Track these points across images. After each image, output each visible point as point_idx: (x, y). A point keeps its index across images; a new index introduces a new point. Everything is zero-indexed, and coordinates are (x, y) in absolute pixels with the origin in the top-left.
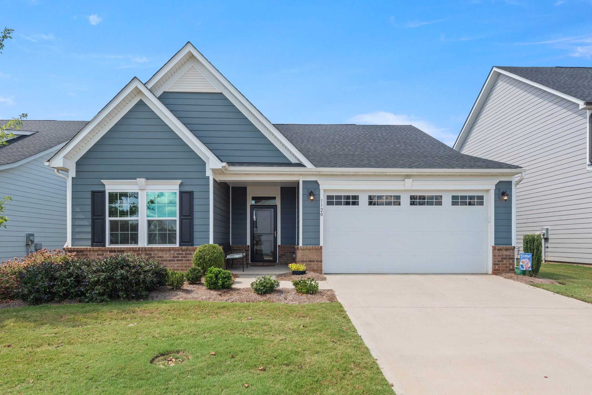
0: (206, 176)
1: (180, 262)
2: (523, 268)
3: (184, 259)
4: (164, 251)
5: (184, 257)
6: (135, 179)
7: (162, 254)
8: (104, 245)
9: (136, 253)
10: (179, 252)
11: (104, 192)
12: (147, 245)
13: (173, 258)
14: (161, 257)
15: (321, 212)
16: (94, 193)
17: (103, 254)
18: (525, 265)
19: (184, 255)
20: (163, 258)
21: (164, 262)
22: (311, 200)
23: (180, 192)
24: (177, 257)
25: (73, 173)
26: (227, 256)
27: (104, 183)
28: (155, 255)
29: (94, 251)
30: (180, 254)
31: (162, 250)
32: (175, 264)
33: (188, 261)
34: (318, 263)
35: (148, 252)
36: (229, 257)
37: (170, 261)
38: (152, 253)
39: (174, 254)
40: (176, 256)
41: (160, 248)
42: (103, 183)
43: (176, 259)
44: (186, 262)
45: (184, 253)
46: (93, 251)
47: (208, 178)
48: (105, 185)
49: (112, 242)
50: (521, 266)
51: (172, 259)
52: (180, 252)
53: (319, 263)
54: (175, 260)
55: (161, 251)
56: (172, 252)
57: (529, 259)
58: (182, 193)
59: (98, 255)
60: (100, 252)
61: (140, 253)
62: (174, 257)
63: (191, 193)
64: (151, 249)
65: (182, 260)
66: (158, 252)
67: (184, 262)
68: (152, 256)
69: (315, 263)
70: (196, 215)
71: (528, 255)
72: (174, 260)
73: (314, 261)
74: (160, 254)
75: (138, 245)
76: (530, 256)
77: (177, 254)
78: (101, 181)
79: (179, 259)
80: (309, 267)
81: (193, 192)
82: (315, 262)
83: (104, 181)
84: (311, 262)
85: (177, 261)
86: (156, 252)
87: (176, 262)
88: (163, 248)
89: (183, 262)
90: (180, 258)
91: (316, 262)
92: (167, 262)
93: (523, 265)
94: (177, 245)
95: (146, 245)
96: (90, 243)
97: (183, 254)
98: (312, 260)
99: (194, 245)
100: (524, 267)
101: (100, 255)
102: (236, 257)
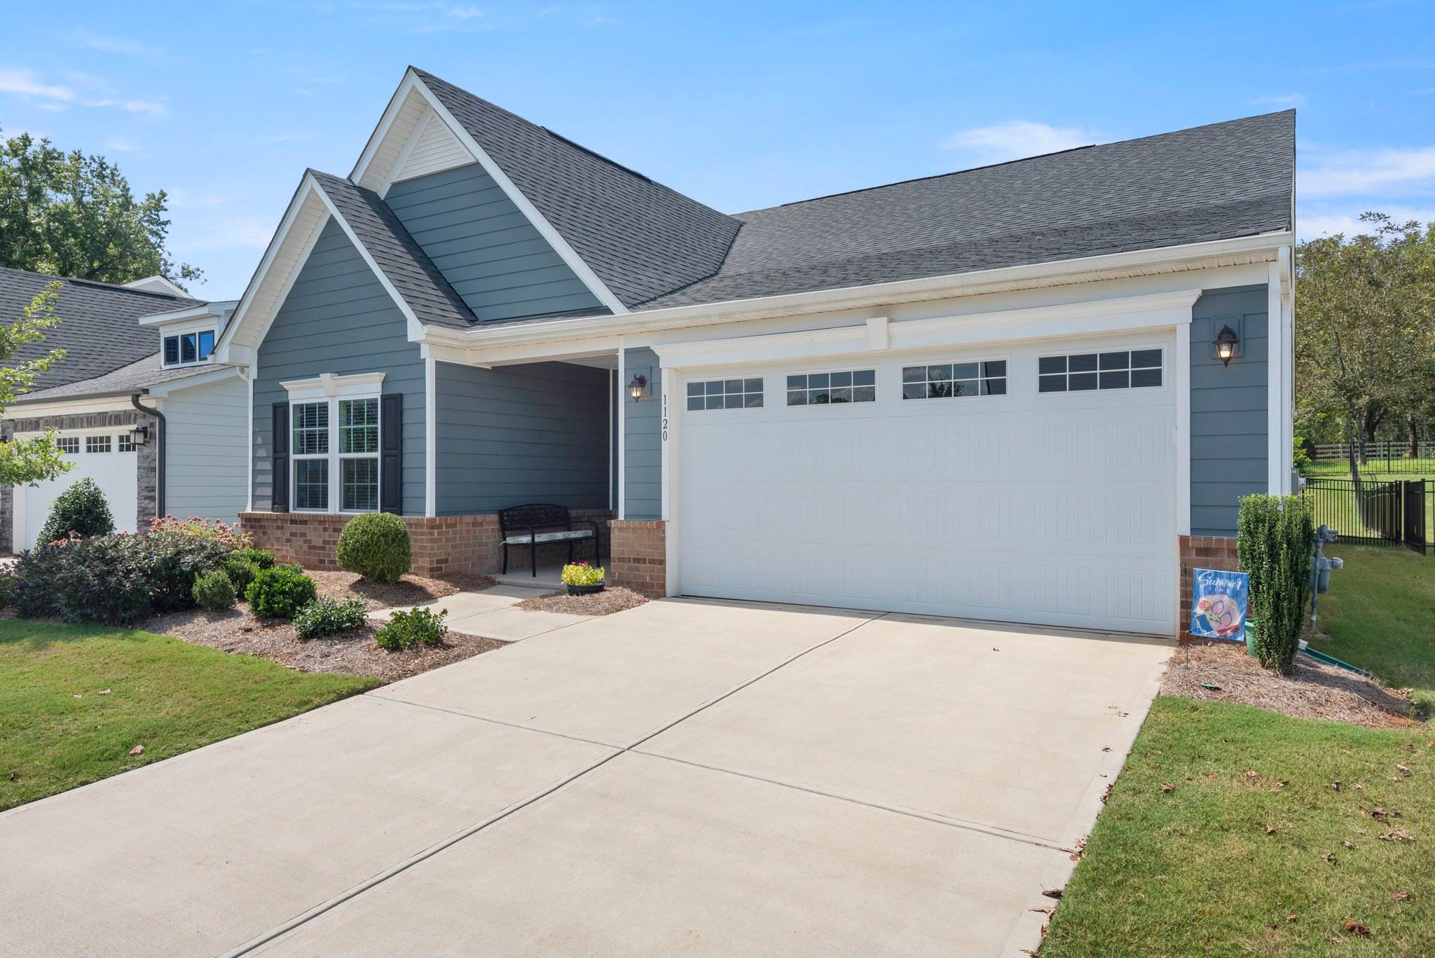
2: (1209, 629)
6: (317, 375)
8: (287, 509)
9: (324, 527)
11: (288, 403)
12: (341, 510)
15: (663, 431)
16: (275, 407)
18: (1215, 617)
22: (634, 397)
23: (382, 398)
25: (253, 373)
26: (507, 539)
27: (285, 387)
29: (274, 520)
34: (653, 565)
36: (510, 540)
42: (283, 388)
47: (424, 362)
48: (288, 391)
49: (301, 504)
50: (1198, 622)
53: (657, 567)
57: (1235, 594)
58: (385, 400)
63: (399, 398)
64: (348, 520)
69: (647, 565)
70: (409, 446)
71: (1230, 579)
73: (644, 561)
75: (327, 511)
76: (1240, 583)
78: (280, 383)
80: (635, 575)
81: (402, 395)
82: (647, 562)
83: (286, 385)
84: (639, 563)
91: (650, 563)
93: (1208, 618)
95: (338, 513)
96: (269, 503)
98: (641, 557)
99: (403, 514)
100: (1213, 624)
102: (521, 542)
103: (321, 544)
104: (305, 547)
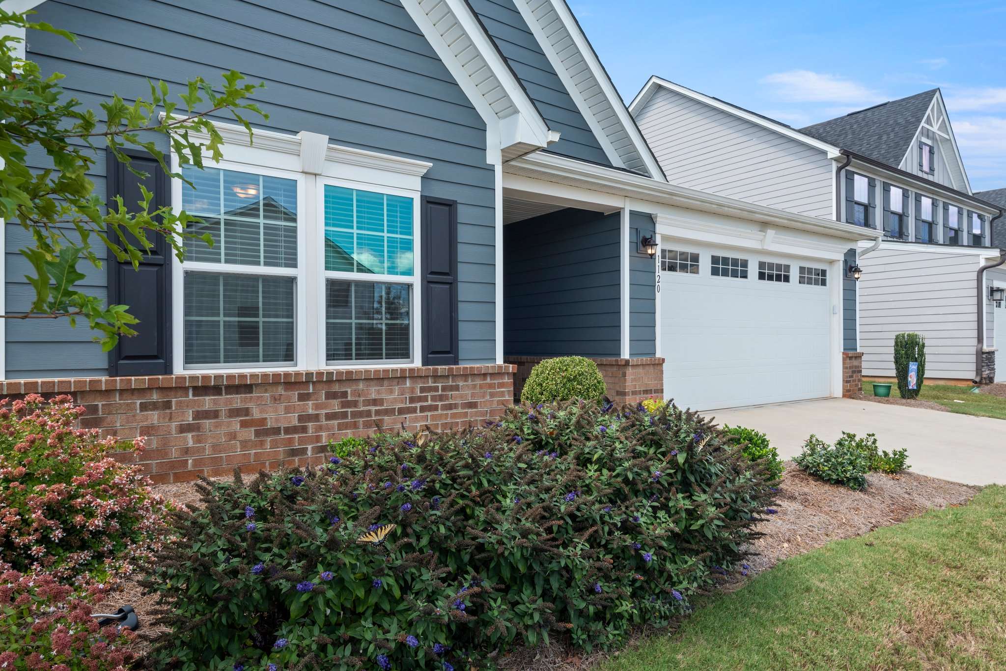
0: (488, 162)
1: (429, 414)
3: (440, 403)
4: (386, 382)
5: (441, 398)
7: (378, 392)
8: (168, 369)
9: (296, 393)
10: (428, 383)
12: (328, 364)
13: (410, 403)
14: (375, 402)
15: (657, 284)
17: (169, 402)
19: (440, 392)
20: (382, 405)
21: (386, 418)
22: (650, 255)
23: (423, 198)
24: (420, 399)
28: (359, 396)
29: (126, 392)
30: (430, 389)
31: (380, 378)
32: (416, 420)
33: (451, 409)
35: (336, 388)
37: (401, 411)
38: (349, 391)
39: (412, 390)
40: (419, 394)
41: (377, 372)
43: (418, 405)
44: (445, 412)
45: (440, 385)
46: (121, 394)
47: (492, 168)
49: (200, 353)
51: (408, 405)
52: (431, 384)
54: (416, 407)
55: (375, 382)
56: (408, 384)
58: (428, 202)
59: (144, 407)
60: (155, 397)
61: (311, 391)
62: (412, 400)
63: (450, 207)
64: (349, 378)
65: (435, 408)
66: (367, 386)
67: (440, 412)
68: (349, 398)
70: (464, 272)
72: (414, 410)
73: (651, 391)
74: (373, 392)
75: (296, 365)
77: (423, 390)
79: (425, 404)
81: (455, 202)
84: (647, 394)
85: (421, 412)
86: (361, 386)
87: (419, 414)
88: (384, 371)
89: (436, 413)
90: (430, 403)
91: (655, 393)
92: (395, 415)
94: (417, 361)
96: (103, 359)
97: (436, 389)
98: (648, 389)
99: (460, 362)
101: (154, 406)
103: (295, 422)
104: (249, 434)
